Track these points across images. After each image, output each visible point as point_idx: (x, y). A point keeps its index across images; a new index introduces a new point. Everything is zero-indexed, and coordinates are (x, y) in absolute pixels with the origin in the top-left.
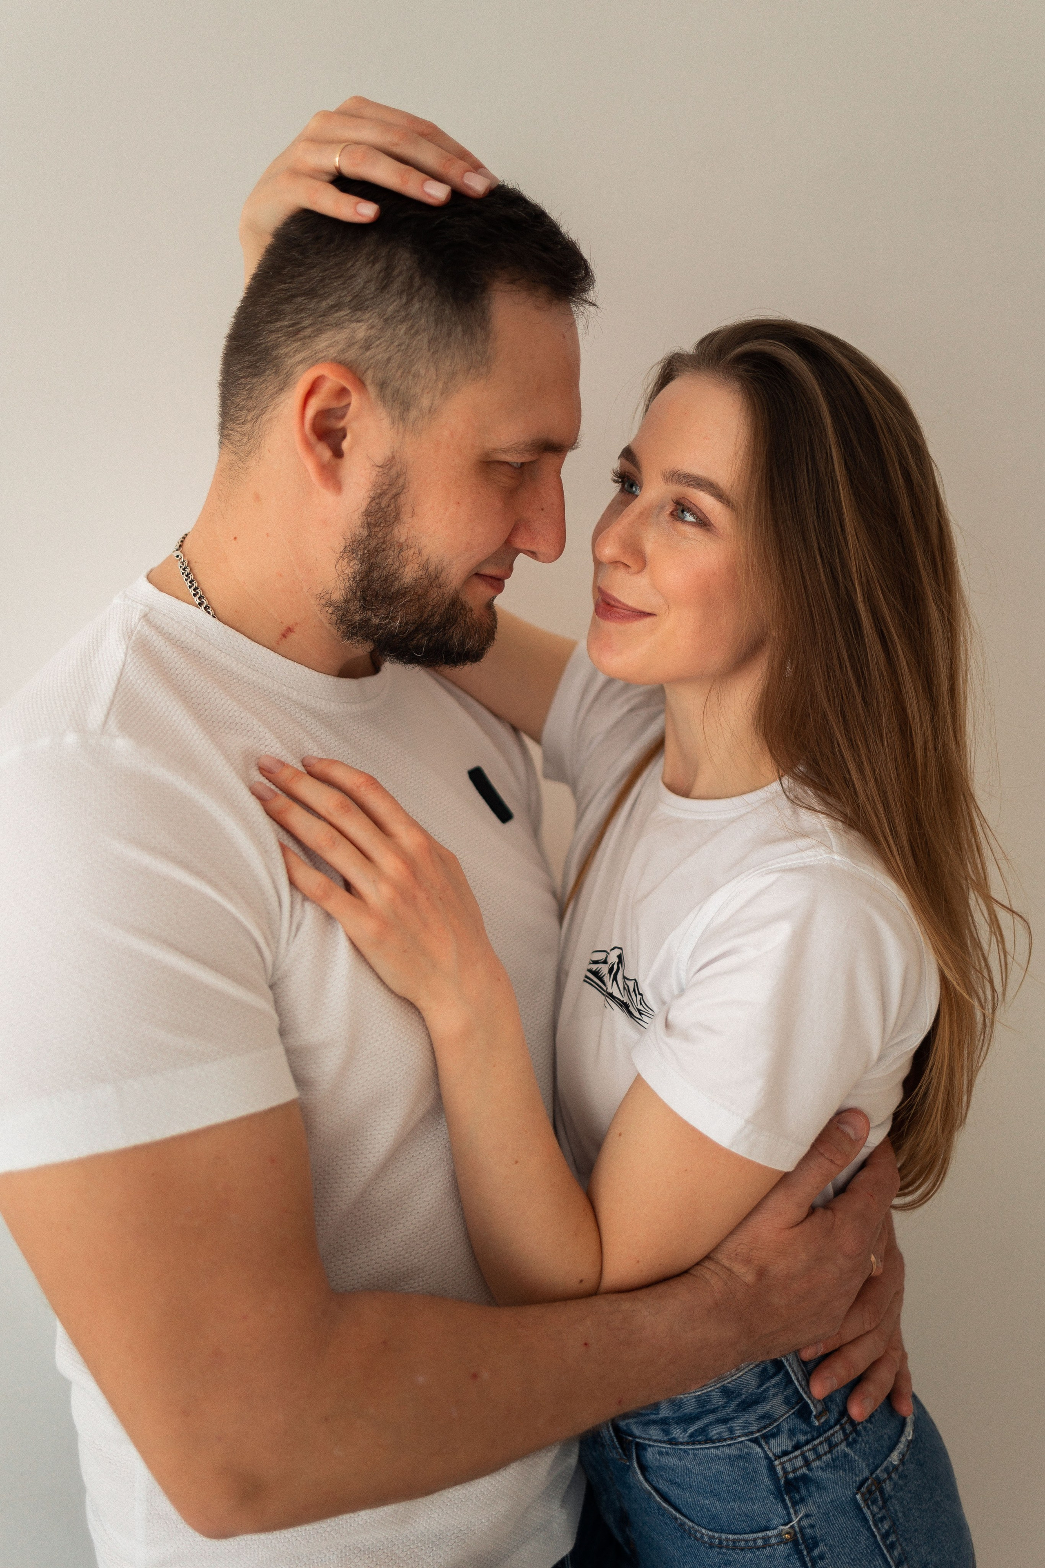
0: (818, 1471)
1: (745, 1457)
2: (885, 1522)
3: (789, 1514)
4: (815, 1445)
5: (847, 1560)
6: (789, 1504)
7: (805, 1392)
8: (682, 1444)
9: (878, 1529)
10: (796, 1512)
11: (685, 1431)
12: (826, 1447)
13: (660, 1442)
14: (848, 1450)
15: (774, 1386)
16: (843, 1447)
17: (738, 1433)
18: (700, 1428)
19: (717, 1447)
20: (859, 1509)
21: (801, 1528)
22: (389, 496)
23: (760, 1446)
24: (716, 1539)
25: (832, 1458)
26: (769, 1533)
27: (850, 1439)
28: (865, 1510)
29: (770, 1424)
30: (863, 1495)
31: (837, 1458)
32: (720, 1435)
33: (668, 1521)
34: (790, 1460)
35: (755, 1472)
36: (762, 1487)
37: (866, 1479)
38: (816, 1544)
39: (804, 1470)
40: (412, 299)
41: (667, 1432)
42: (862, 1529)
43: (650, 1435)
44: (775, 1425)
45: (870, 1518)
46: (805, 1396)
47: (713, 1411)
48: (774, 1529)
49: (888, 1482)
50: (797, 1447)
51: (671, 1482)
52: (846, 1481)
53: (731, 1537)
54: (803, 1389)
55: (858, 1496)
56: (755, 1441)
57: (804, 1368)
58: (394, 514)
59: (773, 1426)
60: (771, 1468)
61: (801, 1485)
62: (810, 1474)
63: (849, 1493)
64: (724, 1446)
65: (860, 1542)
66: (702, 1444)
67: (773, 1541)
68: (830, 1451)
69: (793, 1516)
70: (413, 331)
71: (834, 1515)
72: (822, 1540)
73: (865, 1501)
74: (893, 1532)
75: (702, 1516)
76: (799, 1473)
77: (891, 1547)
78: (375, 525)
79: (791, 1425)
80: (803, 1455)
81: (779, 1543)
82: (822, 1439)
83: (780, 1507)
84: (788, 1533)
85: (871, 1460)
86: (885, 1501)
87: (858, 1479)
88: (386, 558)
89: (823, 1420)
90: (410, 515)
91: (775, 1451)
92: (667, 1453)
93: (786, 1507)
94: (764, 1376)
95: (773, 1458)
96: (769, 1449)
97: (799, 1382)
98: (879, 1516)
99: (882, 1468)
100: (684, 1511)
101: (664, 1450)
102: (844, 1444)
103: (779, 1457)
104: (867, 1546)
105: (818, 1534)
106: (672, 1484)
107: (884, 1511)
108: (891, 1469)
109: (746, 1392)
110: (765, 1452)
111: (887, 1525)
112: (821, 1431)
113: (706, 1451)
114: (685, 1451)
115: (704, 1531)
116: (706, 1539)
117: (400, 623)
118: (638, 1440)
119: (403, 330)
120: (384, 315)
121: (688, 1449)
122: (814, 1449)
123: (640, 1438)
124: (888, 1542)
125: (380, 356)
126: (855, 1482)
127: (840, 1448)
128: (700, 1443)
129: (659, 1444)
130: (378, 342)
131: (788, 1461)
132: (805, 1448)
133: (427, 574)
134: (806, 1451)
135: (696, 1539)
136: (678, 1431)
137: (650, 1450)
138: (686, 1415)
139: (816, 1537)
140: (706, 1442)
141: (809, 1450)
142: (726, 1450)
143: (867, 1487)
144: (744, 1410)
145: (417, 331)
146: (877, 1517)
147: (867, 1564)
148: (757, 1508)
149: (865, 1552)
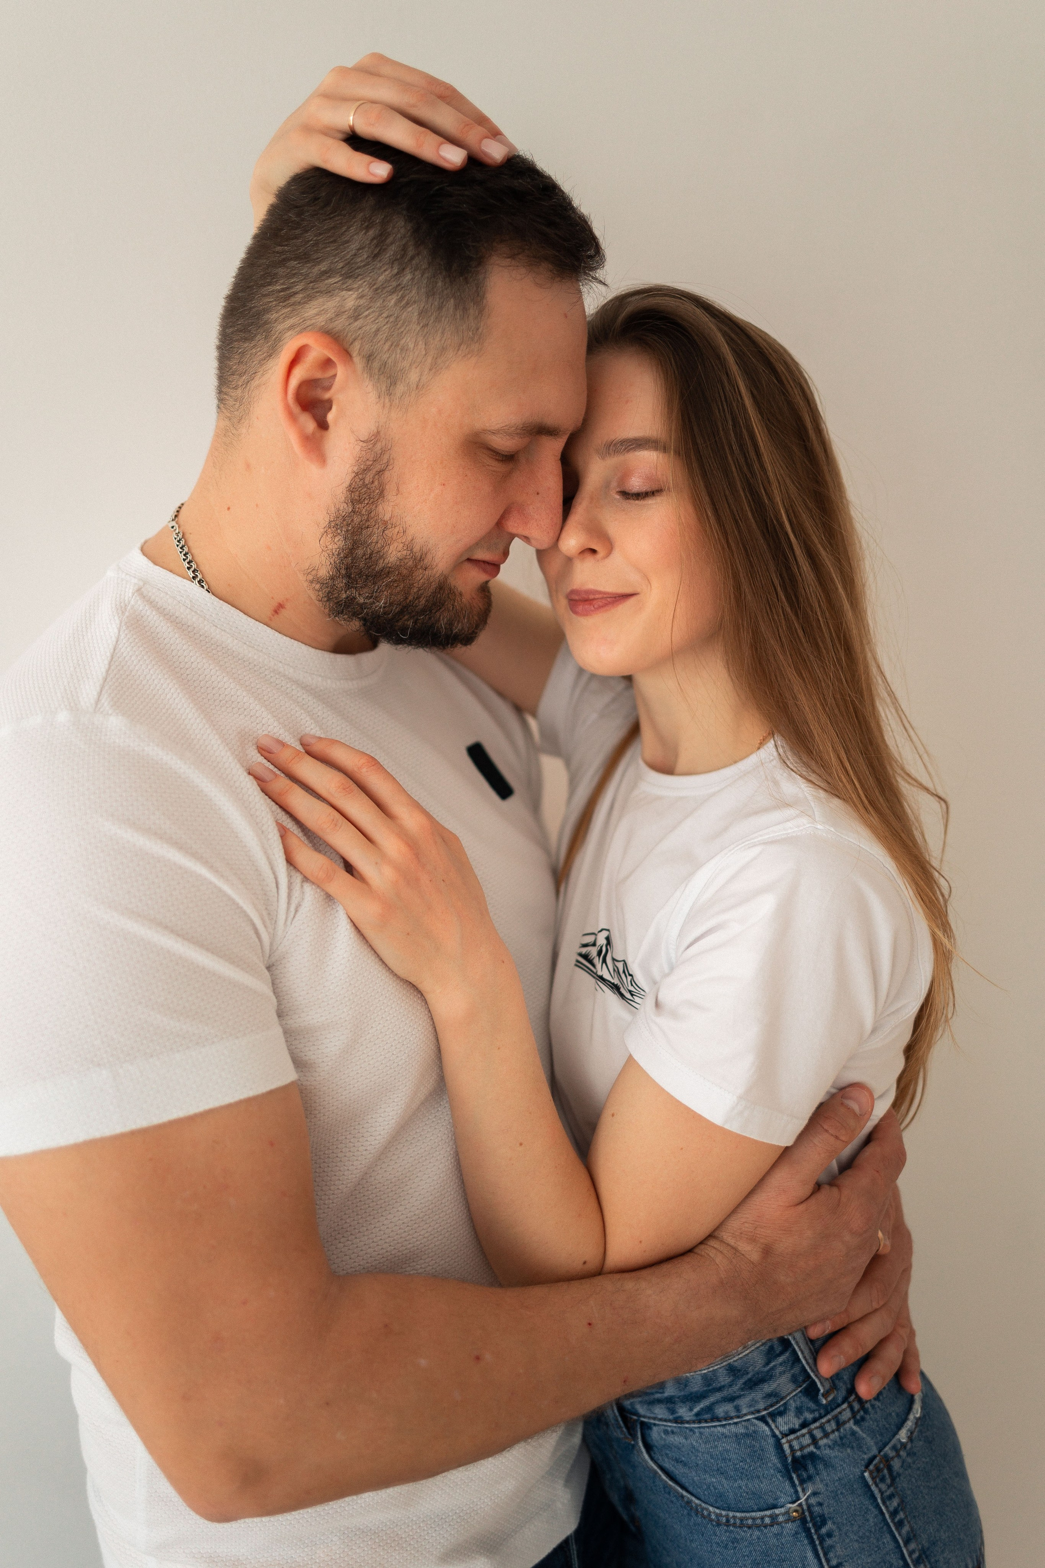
0: (825, 1449)
1: (752, 1435)
2: (893, 1500)
3: (796, 1492)
4: (822, 1423)
5: (856, 1538)
6: (797, 1482)
7: (813, 1371)
8: (688, 1422)
9: (887, 1507)
10: (804, 1490)
11: (691, 1410)
12: (833, 1425)
13: (666, 1420)
14: (855, 1428)
15: (781, 1364)
16: (851, 1424)
17: (744, 1411)
18: (707, 1406)
19: (724, 1426)
20: (867, 1487)
21: (809, 1506)
22: (373, 472)
23: (767, 1424)
24: (724, 1516)
25: (840, 1436)
26: (777, 1511)
27: (858, 1417)
28: (873, 1488)
29: (777, 1402)
30: (871, 1473)
31: (845, 1436)
32: (727, 1413)
33: (674, 1499)
34: (797, 1438)
35: (762, 1450)
36: (770, 1465)
37: (874, 1457)
38: (824, 1522)
39: (812, 1448)
40: (404, 269)
41: (673, 1411)
42: (871, 1507)
43: (655, 1414)
44: (782, 1403)
45: (878, 1496)
46: (812, 1374)
47: (720, 1389)
48: (781, 1507)
49: (896, 1460)
50: (804, 1425)
51: (677, 1461)
52: (854, 1458)
53: (738, 1515)
54: (810, 1368)
55: (866, 1474)
56: (762, 1419)
57: (811, 1346)
58: (377, 491)
59: (779, 1405)
60: (779, 1446)
61: (809, 1463)
62: (818, 1453)
63: (857, 1471)
64: (730, 1424)
65: (868, 1520)
66: (709, 1422)
67: (781, 1519)
68: (838, 1429)
69: (801, 1494)
70: (404, 302)
71: (842, 1493)
72: (830, 1518)
73: (873, 1478)
74: (902, 1510)
75: (709, 1494)
76: (806, 1451)
77: (900, 1524)
78: (360, 501)
79: (798, 1403)
80: (811, 1433)
81: (787, 1521)
82: (829, 1417)
83: (787, 1484)
84: (796, 1511)
85: (879, 1438)
86: (893, 1479)
87: (865, 1457)
88: (370, 536)
89: (830, 1398)
90: (394, 493)
91: (782, 1429)
92: (673, 1432)
93: (793, 1485)
94: (771, 1354)
95: (780, 1436)
96: (776, 1426)
97: (806, 1360)
98: (888, 1493)
99: (890, 1445)
100: (691, 1489)
101: (669, 1429)
102: (852, 1422)
103: (787, 1435)
104: (876, 1524)
105: (826, 1512)
106: (677, 1462)
107: (892, 1489)
108: (899, 1446)
109: (753, 1370)
110: (772, 1430)
111: (895, 1503)
112: (828, 1409)
113: (712, 1429)
114: (691, 1430)
115: (711, 1509)
116: (713, 1517)
117: (385, 603)
118: (643, 1419)
119: (393, 302)
120: (375, 284)
121: (694, 1427)
122: (822, 1427)
123: (644, 1417)
124: (896, 1520)
125: (368, 327)
126: (863, 1459)
127: (847, 1426)
128: (706, 1421)
129: (665, 1423)
130: (367, 312)
131: (795, 1439)
132: (813, 1426)
133: (411, 554)
134: (813, 1430)
135: (703, 1515)
136: (684, 1409)
137: (655, 1429)
138: (691, 1393)
139: (824, 1515)
140: (712, 1420)
141: (817, 1428)
142: (733, 1429)
143: (875, 1465)
144: (751, 1388)
145: (407, 304)
146: (885, 1494)
147: (875, 1541)
148: (764, 1486)
149: (873, 1530)
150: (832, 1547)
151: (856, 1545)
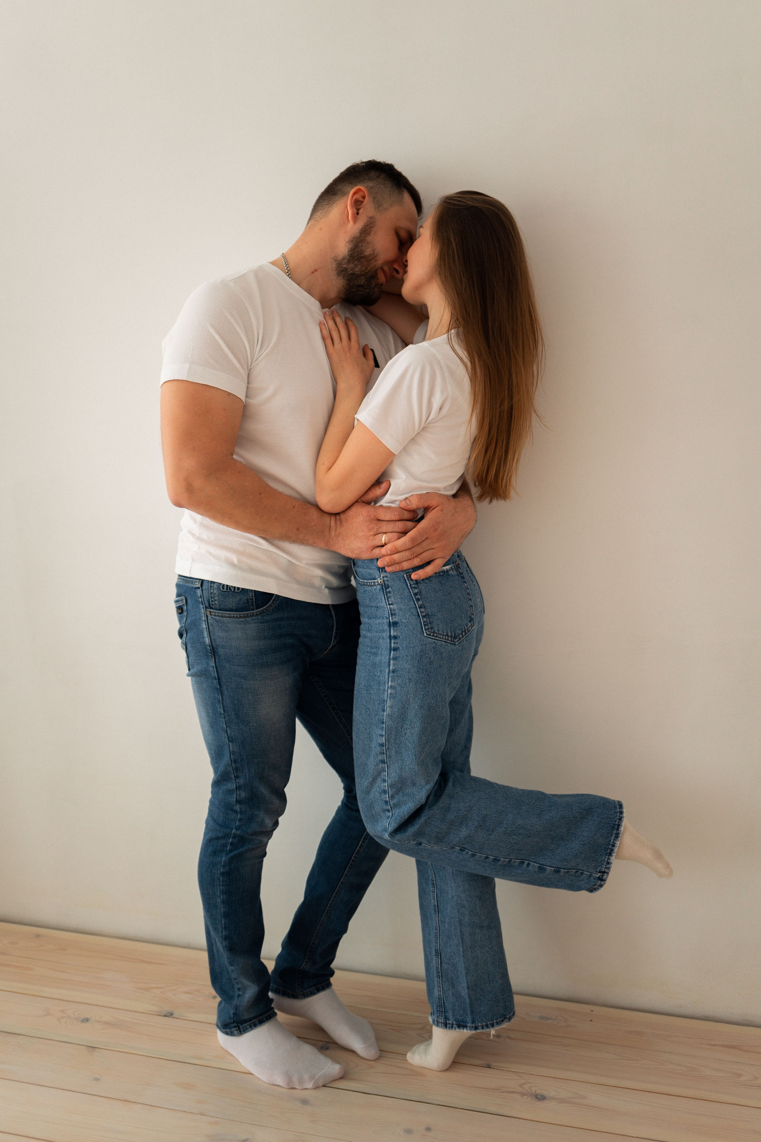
2: (415, 588)
3: (380, 575)
5: (399, 597)
6: (381, 571)
9: (412, 590)
20: (405, 580)
21: (384, 581)
26: (375, 581)
28: (407, 580)
30: (407, 576)
38: (388, 587)
42: (405, 587)
45: (409, 585)
53: (366, 581)
55: (405, 575)
63: (402, 574)
65: (405, 593)
67: (376, 584)
71: (396, 579)
72: (391, 587)
73: (407, 578)
74: (419, 595)
77: (418, 600)
81: (378, 585)
83: (378, 572)
84: (380, 581)
86: (417, 583)
98: (414, 586)
107: (416, 586)
111: (416, 591)
124: (417, 597)
139: (388, 585)
146: (412, 586)
147: (407, 602)
148: (372, 571)
149: (407, 597)
150: (390, 597)
151: (399, 600)
